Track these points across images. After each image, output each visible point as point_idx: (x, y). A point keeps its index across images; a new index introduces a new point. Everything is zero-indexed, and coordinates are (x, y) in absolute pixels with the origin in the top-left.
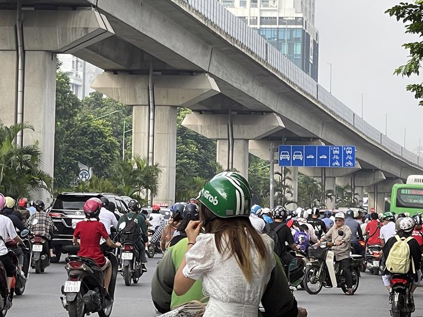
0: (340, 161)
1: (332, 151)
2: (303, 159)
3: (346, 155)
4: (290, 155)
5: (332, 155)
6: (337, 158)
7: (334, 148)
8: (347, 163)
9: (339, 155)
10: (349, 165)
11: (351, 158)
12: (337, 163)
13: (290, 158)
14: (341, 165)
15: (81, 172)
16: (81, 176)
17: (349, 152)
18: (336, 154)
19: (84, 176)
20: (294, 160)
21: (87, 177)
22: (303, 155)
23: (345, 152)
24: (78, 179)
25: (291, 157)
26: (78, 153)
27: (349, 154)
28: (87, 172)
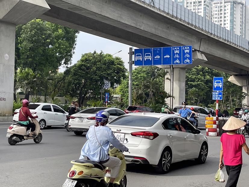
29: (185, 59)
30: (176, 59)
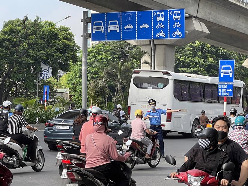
0: (165, 31)
1: (155, 18)
2: (120, 30)
3: (172, 22)
4: (104, 26)
5: (156, 23)
6: (162, 26)
7: (158, 13)
8: (175, 33)
9: (165, 23)
10: (177, 36)
11: (179, 25)
12: (162, 34)
13: (104, 31)
14: (167, 37)
15: (43, 72)
16: (43, 75)
17: (177, 17)
18: (160, 21)
19: (45, 75)
20: (109, 32)
21: (48, 76)
22: (119, 25)
23: (171, 17)
24: (41, 77)
25: (106, 29)
26: (36, 54)
27: (177, 20)
28: (47, 72)
29: (173, 30)
30: (159, 30)
